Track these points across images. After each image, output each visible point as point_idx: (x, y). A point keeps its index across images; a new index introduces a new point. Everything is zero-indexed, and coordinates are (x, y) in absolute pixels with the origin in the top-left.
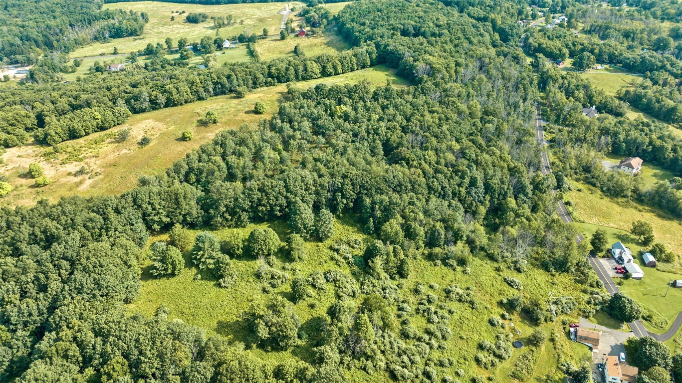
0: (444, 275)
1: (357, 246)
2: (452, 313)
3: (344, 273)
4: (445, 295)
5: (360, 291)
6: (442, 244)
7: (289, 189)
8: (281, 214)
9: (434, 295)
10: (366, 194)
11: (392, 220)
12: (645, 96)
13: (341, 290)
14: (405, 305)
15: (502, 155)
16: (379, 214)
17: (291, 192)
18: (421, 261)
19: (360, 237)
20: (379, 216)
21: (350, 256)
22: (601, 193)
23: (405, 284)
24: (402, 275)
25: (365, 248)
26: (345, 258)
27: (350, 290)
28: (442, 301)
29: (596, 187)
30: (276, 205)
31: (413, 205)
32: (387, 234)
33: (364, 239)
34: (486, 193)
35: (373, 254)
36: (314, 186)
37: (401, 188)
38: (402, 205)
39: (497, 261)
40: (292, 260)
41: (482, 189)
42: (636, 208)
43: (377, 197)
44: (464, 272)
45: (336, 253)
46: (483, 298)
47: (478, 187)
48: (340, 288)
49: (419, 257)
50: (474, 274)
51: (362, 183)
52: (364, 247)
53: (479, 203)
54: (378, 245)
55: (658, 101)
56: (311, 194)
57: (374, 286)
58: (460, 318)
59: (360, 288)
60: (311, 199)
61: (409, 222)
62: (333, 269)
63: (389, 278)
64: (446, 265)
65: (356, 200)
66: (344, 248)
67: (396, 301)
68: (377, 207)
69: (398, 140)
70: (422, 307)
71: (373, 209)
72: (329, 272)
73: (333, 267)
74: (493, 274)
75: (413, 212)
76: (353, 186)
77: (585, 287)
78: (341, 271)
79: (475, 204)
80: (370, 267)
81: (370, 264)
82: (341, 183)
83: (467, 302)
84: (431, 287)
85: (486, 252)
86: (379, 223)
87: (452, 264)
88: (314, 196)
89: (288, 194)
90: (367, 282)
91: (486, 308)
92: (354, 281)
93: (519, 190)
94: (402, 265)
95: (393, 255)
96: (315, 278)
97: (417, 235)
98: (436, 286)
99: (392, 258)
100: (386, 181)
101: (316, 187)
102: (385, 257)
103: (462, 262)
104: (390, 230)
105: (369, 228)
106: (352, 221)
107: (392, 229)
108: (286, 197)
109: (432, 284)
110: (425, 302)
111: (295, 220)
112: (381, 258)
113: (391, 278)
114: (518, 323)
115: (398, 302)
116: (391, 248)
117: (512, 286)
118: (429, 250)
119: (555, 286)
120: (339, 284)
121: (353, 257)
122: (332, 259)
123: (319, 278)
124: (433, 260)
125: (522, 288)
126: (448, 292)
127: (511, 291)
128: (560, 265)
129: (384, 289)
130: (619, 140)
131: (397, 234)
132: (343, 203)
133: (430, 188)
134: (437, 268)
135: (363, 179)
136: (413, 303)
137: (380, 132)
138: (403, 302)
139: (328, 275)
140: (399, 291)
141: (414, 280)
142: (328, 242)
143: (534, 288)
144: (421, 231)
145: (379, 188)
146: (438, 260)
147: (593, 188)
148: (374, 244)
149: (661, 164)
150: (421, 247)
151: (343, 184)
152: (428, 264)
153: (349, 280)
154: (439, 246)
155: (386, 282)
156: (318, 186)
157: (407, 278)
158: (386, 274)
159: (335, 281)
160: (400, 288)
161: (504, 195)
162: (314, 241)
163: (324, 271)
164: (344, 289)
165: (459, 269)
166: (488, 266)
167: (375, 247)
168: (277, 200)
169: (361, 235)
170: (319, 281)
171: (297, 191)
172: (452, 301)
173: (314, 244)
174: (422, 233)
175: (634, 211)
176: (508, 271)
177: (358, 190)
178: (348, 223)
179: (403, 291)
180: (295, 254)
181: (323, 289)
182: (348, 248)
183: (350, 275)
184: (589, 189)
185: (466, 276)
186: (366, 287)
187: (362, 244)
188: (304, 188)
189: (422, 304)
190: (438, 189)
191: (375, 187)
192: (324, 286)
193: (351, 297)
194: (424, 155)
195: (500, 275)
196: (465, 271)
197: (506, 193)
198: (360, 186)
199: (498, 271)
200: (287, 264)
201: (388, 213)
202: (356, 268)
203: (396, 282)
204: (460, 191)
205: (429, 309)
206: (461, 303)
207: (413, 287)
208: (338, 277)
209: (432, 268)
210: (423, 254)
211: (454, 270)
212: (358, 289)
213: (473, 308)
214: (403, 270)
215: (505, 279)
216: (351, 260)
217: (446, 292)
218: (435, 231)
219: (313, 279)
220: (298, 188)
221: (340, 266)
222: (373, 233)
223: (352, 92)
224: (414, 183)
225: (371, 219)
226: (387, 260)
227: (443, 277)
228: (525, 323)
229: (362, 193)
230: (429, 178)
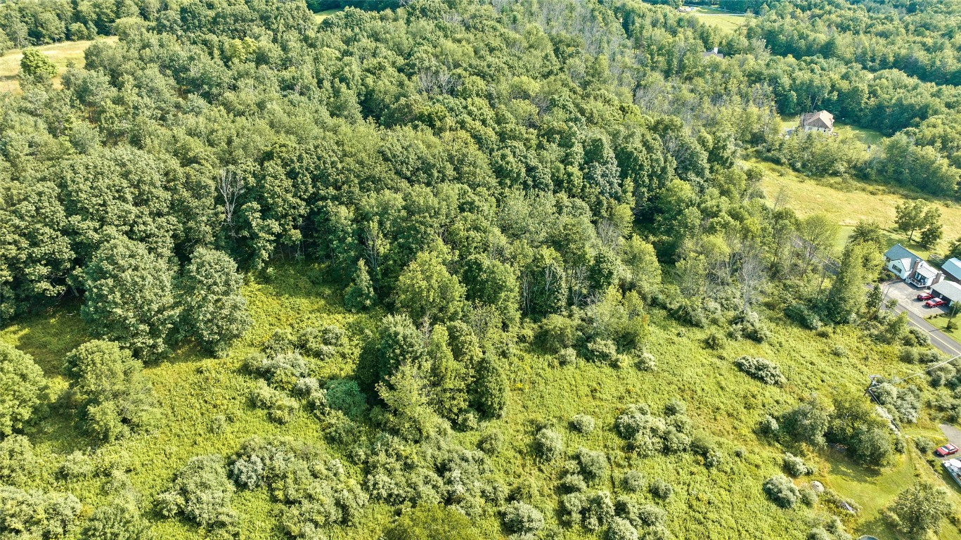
0: (595, 385)
1: (331, 349)
2: (664, 497)
3: (298, 445)
4: (623, 443)
5: (364, 497)
6: (563, 303)
7: (74, 203)
8: (61, 289)
9: (593, 453)
10: (334, 198)
11: (423, 256)
12: (781, 31)
13: (295, 511)
14: (524, 508)
15: (624, 105)
16: (382, 246)
17: (84, 212)
18: (521, 359)
19: (337, 322)
20: (382, 251)
21: (312, 382)
22: (796, 173)
23: (501, 437)
24: (485, 410)
25: (357, 352)
26: (298, 393)
27: (328, 502)
28: (619, 465)
29: (782, 164)
30: (32, 260)
31: (471, 211)
32: (417, 295)
33: (350, 326)
34: (623, 175)
35: (386, 362)
36: (166, 188)
37: (431, 175)
38: (444, 211)
39: (698, 325)
40: (98, 439)
41: (614, 168)
42: (864, 190)
43: (370, 201)
44: (640, 366)
45: (262, 382)
46: (713, 426)
47: (607, 162)
48: (289, 502)
49: (513, 349)
50: (665, 367)
51: (317, 167)
52: (354, 349)
53: (612, 200)
54: (400, 329)
55: (801, 36)
56: (160, 214)
57: (408, 467)
58: (690, 507)
59: (364, 486)
60: (165, 229)
61: (472, 257)
62: (258, 440)
63: (450, 431)
64: (589, 356)
65: (308, 219)
66: (286, 360)
67: (487, 499)
68: (374, 225)
69: (394, 89)
70: (574, 501)
71: (361, 236)
72: (244, 452)
73: (257, 431)
74: (705, 356)
75: (477, 229)
76: (295, 178)
77: (897, 348)
78: (288, 438)
79: (605, 202)
80: (383, 405)
81: (384, 394)
82: (254, 175)
83: (685, 450)
84: (575, 427)
85: (664, 307)
86: (386, 273)
87: (606, 350)
88: (173, 219)
89: (75, 219)
90: (382, 457)
91: (738, 454)
92: (340, 464)
93: (686, 165)
94: (482, 377)
95: (450, 354)
96: (191, 487)
97: (501, 288)
98: (588, 421)
99: (450, 363)
100: (386, 159)
101: (174, 190)
102: (427, 365)
103: (627, 341)
104: (424, 284)
105: (359, 292)
106: (304, 282)
107: (428, 278)
108: (68, 232)
109: (574, 417)
110: (577, 480)
111: (101, 297)
112: (415, 370)
113: (455, 425)
114: (830, 478)
115: (495, 501)
116: (441, 332)
117: (762, 379)
118: (535, 326)
119: (844, 360)
120: (285, 488)
121: (322, 386)
122: (253, 403)
123: (204, 486)
124: (554, 351)
125: (783, 379)
126: (627, 433)
127: (767, 394)
128: (829, 309)
129: (441, 469)
130: (784, 89)
131: (444, 291)
132: (270, 232)
133: (500, 172)
134: (568, 370)
135: (319, 158)
136: (542, 495)
137: (349, 76)
138: (511, 498)
139: (240, 464)
140: (489, 463)
141: (521, 418)
142: (234, 355)
143: (807, 373)
144: (510, 276)
145: (371, 178)
146: (565, 347)
147: (778, 167)
148: (387, 329)
149: (854, 121)
150: (511, 320)
151: (260, 178)
152: (542, 362)
153: (320, 467)
154: (556, 310)
155: (442, 444)
156: (180, 187)
157: (499, 416)
158: (437, 419)
159: (270, 479)
160: (491, 452)
161: (659, 177)
162: (186, 358)
163: (225, 451)
164: (306, 505)
165: (626, 360)
166: (685, 339)
167: (390, 339)
168: (34, 244)
169: (339, 317)
170: (205, 497)
171: (104, 204)
172: (646, 456)
173: (187, 367)
174: (511, 281)
175: (863, 195)
176: (733, 343)
177: (311, 190)
178: (295, 291)
179: (501, 461)
180: (105, 414)
181: (222, 525)
182: (302, 361)
183: (321, 446)
184: (773, 170)
185: (648, 376)
186: (382, 477)
187: (345, 340)
188: (129, 197)
189: (567, 489)
190: (518, 174)
191: (358, 177)
192: (231, 511)
193: (337, 529)
194: (465, 107)
195: (721, 358)
196: (642, 362)
197: (664, 170)
198: (315, 179)
199: (712, 348)
200: (78, 455)
201: (407, 238)
202: (337, 419)
203: (472, 437)
204: (570, 175)
205: (598, 501)
206: (672, 458)
207: (524, 441)
208: (279, 463)
209: (557, 372)
210: (522, 339)
211: (614, 365)
212: (358, 489)
213: (708, 466)
214: (487, 392)
215: (739, 366)
216: (318, 395)
217: (619, 434)
218: (542, 273)
219: (184, 492)
220: (109, 197)
221: (280, 422)
222: (374, 305)
223: (269, 17)
224: (461, 161)
225: (361, 263)
226: (435, 371)
227: (594, 391)
228: (844, 474)
229: (324, 198)
230: (492, 150)
